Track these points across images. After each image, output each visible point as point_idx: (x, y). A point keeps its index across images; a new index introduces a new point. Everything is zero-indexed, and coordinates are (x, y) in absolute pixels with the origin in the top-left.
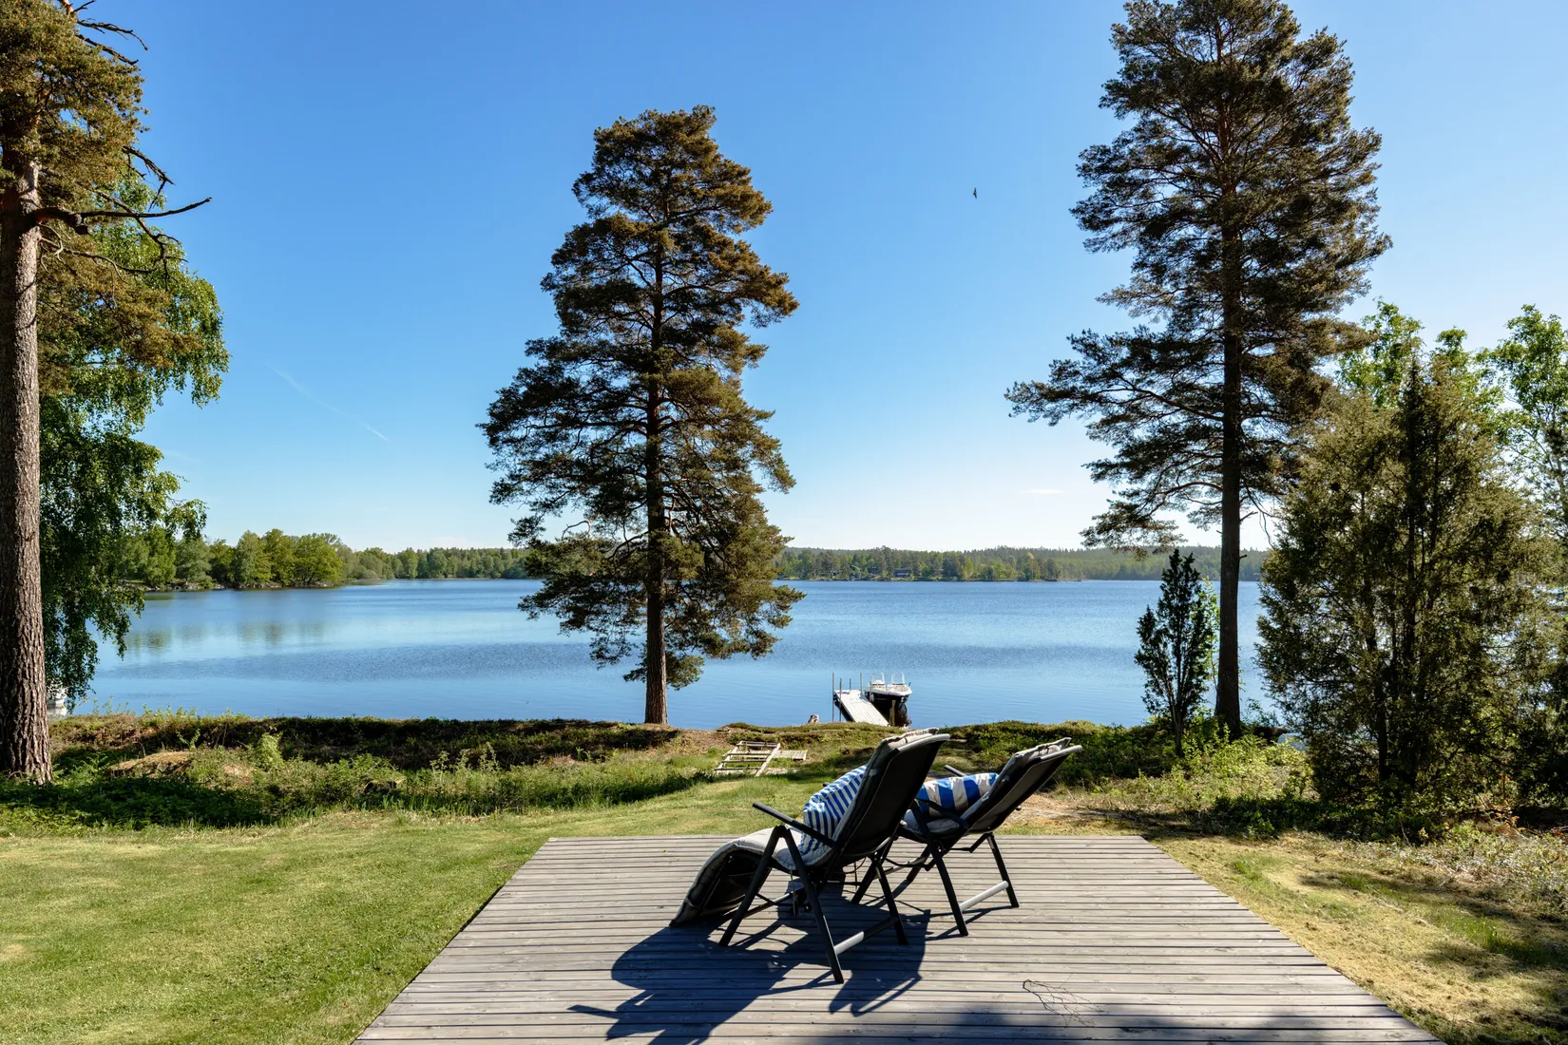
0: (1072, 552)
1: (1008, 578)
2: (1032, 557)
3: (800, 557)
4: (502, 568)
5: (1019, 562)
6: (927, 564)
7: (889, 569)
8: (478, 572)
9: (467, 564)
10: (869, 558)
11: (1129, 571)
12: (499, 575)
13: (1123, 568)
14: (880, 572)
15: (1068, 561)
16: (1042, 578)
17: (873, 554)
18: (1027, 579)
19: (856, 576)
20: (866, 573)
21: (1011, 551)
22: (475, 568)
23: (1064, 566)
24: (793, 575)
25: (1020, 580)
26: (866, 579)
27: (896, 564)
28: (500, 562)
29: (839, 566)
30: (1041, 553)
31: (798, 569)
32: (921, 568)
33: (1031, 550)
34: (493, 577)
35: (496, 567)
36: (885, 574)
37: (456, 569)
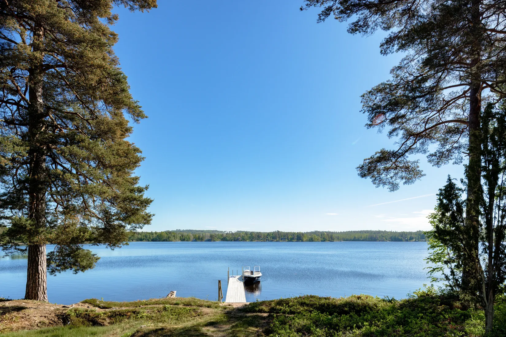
0: (338, 232)
1: (318, 240)
2: (326, 234)
3: (250, 234)
4: (152, 238)
5: (321, 235)
6: (291, 236)
7: (279, 238)
8: (143, 239)
9: (140, 236)
10: (273, 234)
11: (357, 238)
12: (151, 240)
13: (355, 238)
14: (276, 239)
15: (337, 235)
16: (329, 241)
17: (273, 233)
18: (324, 241)
19: (268, 240)
20: (272, 239)
21: (319, 232)
22: (143, 238)
23: (336, 237)
24: (248, 240)
25: (322, 241)
26: (272, 241)
27: (281, 236)
28: (151, 236)
29: (263, 237)
30: (328, 233)
31: (250, 238)
32: (290, 237)
33: (325, 232)
34: (148, 241)
35: (150, 238)
36: (278, 239)
37: (136, 238)
